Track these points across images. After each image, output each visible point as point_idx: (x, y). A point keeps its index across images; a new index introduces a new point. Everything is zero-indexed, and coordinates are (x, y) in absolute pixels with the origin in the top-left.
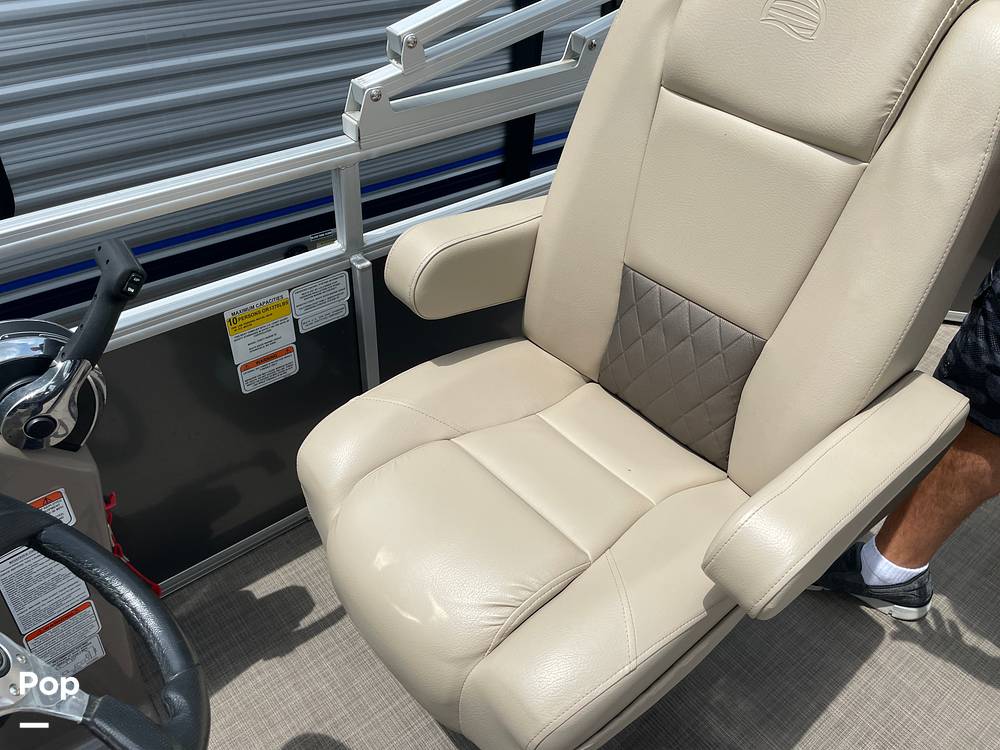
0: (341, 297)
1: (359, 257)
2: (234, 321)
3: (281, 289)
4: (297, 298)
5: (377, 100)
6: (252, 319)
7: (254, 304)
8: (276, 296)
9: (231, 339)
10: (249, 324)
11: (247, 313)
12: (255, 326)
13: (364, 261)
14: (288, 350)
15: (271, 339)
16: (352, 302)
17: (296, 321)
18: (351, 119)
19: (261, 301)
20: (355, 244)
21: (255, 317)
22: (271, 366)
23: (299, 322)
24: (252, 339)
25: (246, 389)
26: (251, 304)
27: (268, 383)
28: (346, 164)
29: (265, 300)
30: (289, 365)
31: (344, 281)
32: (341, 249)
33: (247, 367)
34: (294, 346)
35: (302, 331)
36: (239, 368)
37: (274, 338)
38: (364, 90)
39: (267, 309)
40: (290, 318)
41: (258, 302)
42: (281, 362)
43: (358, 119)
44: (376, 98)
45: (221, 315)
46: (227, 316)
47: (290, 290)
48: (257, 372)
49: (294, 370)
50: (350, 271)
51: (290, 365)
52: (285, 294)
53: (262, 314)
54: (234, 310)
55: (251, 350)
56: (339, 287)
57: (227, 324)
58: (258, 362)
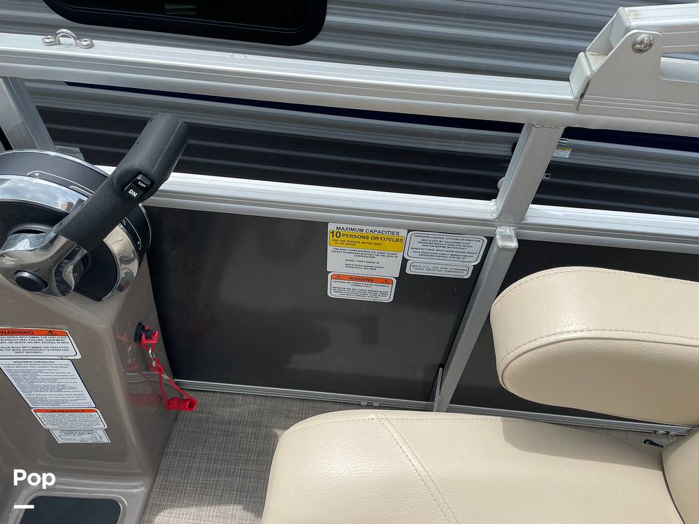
0: (467, 259)
1: (509, 231)
2: (337, 234)
3: (400, 226)
4: (415, 241)
5: (640, 51)
6: (357, 240)
7: (365, 228)
8: (392, 230)
9: (330, 249)
10: (353, 243)
11: (353, 233)
12: (358, 248)
13: (508, 238)
14: (386, 281)
15: (370, 264)
16: (478, 269)
17: (405, 261)
18: (588, 64)
19: (373, 228)
22: (363, 286)
23: (409, 263)
24: (351, 257)
25: (333, 294)
26: (361, 227)
27: (355, 298)
29: (381, 229)
30: (384, 294)
31: (478, 246)
32: (493, 212)
33: (338, 277)
34: (395, 281)
35: (408, 271)
36: (330, 275)
37: (377, 265)
39: (377, 238)
40: (400, 256)
41: (370, 228)
42: (375, 287)
43: (595, 68)
44: (641, 48)
45: (326, 224)
46: (332, 227)
47: (409, 231)
48: (347, 285)
49: (388, 298)
50: (491, 240)
51: (386, 294)
52: (403, 233)
53: (370, 240)
54: (341, 226)
55: (347, 266)
56: (468, 250)
57: (330, 235)
58: (351, 278)
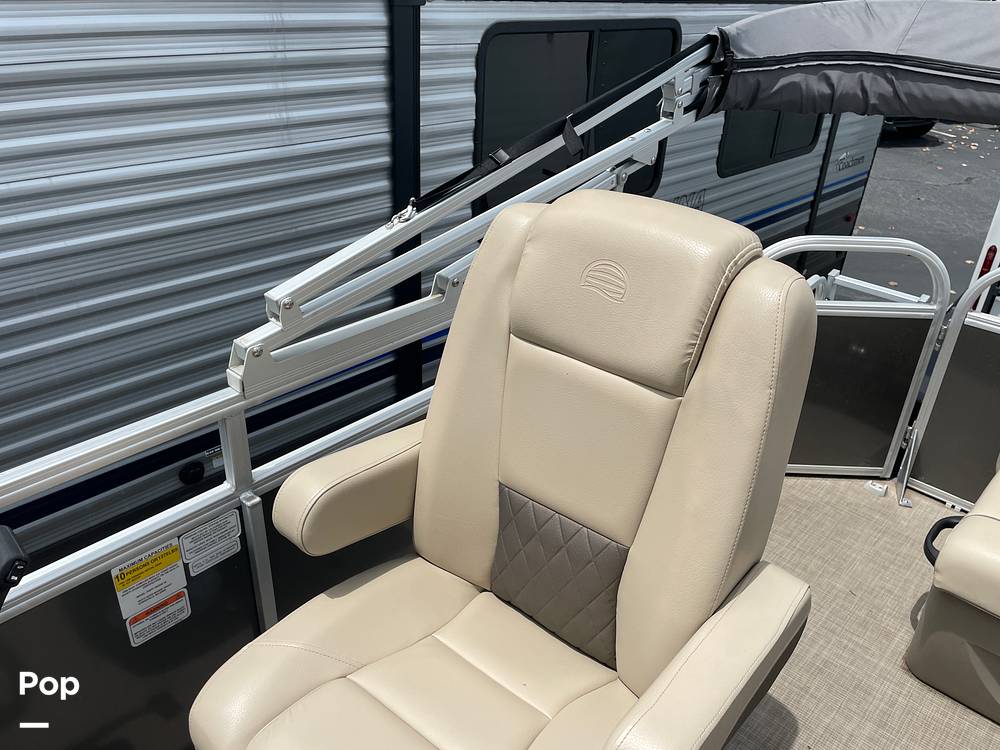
0: (232, 534)
1: (248, 494)
2: (122, 576)
3: (171, 537)
4: (187, 543)
5: (259, 355)
6: (140, 571)
7: (143, 556)
8: (165, 544)
9: (119, 595)
10: (138, 576)
11: (135, 567)
12: (142, 579)
13: (252, 498)
14: (179, 596)
15: (159, 588)
16: (243, 538)
17: (186, 566)
18: (235, 373)
19: (150, 552)
20: (244, 482)
21: (145, 568)
22: (161, 615)
23: (190, 566)
24: (141, 590)
25: (135, 642)
26: (139, 557)
27: (158, 632)
28: (231, 414)
29: (156, 549)
30: (181, 610)
31: (234, 519)
32: (230, 489)
33: (136, 620)
34: (185, 590)
35: (193, 574)
36: (127, 622)
37: (164, 585)
38: (246, 349)
39: (156, 559)
40: (180, 563)
41: (147, 554)
42: (171, 609)
43: (241, 374)
44: (257, 354)
45: (109, 573)
46: (115, 573)
47: (179, 537)
48: (146, 623)
49: (187, 614)
50: (240, 508)
51: (182, 610)
52: (175, 542)
53: (151, 565)
54: (122, 566)
55: (140, 602)
56: (229, 526)
57: (115, 581)
58: (148, 613)
